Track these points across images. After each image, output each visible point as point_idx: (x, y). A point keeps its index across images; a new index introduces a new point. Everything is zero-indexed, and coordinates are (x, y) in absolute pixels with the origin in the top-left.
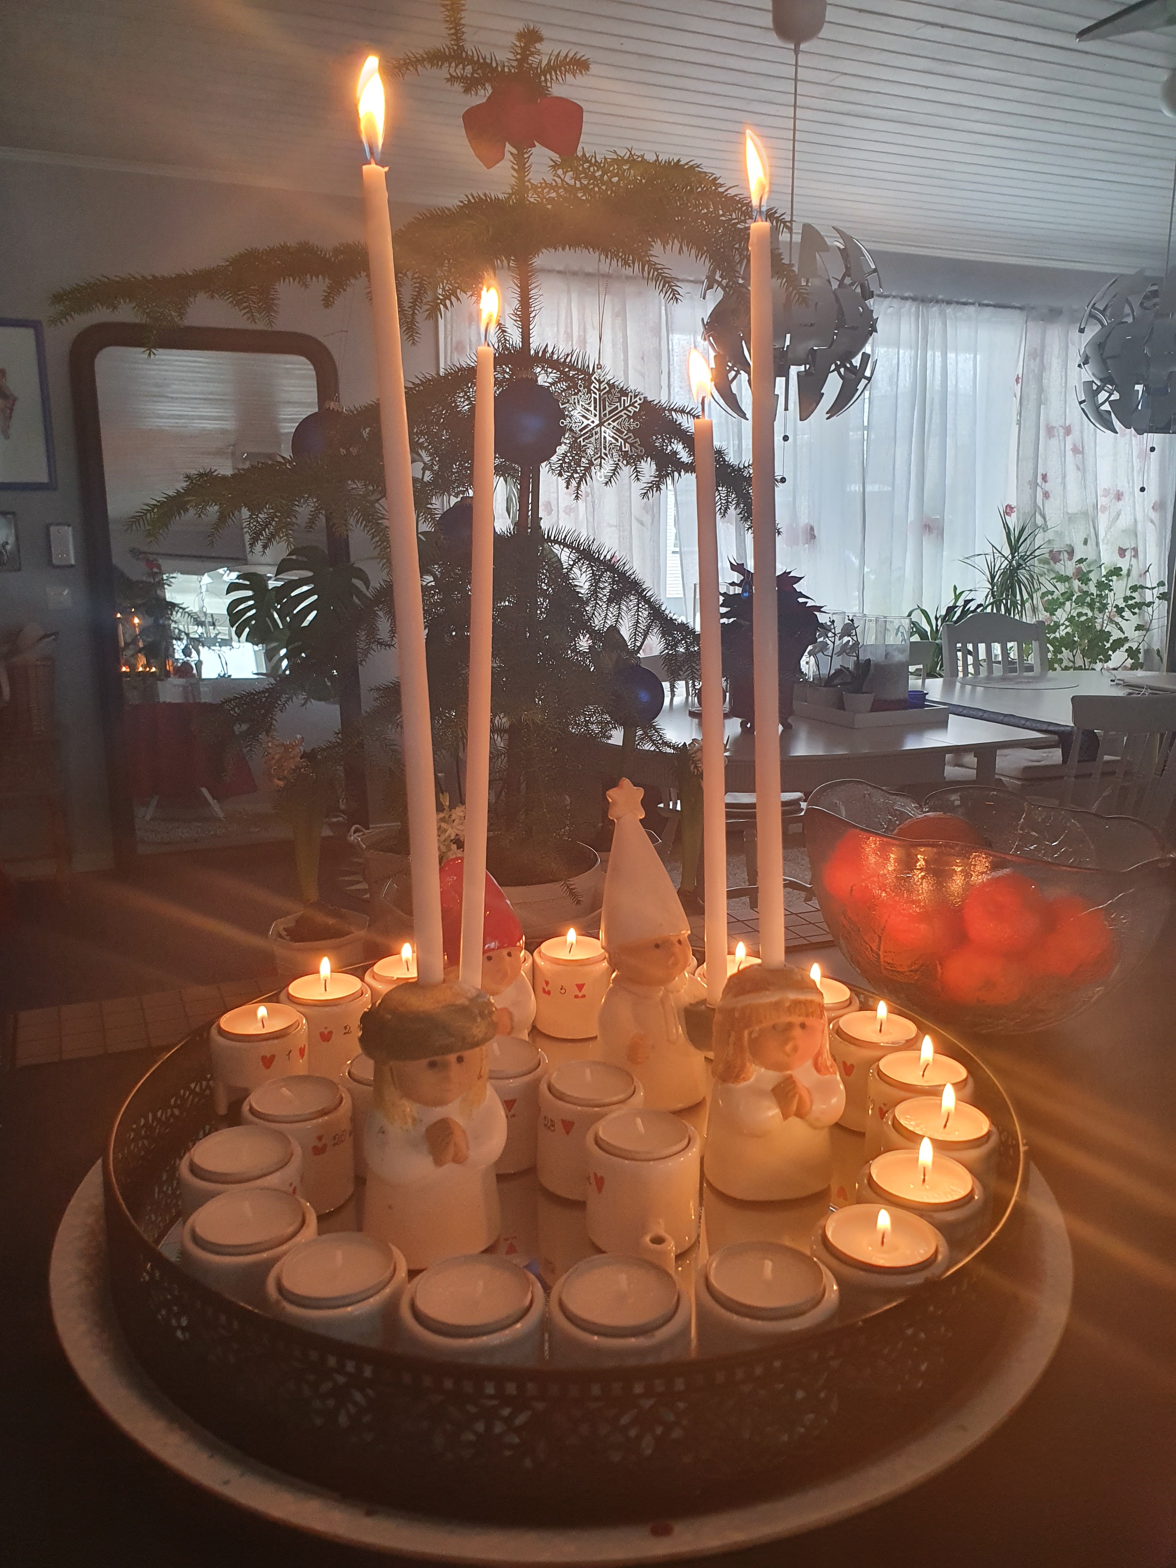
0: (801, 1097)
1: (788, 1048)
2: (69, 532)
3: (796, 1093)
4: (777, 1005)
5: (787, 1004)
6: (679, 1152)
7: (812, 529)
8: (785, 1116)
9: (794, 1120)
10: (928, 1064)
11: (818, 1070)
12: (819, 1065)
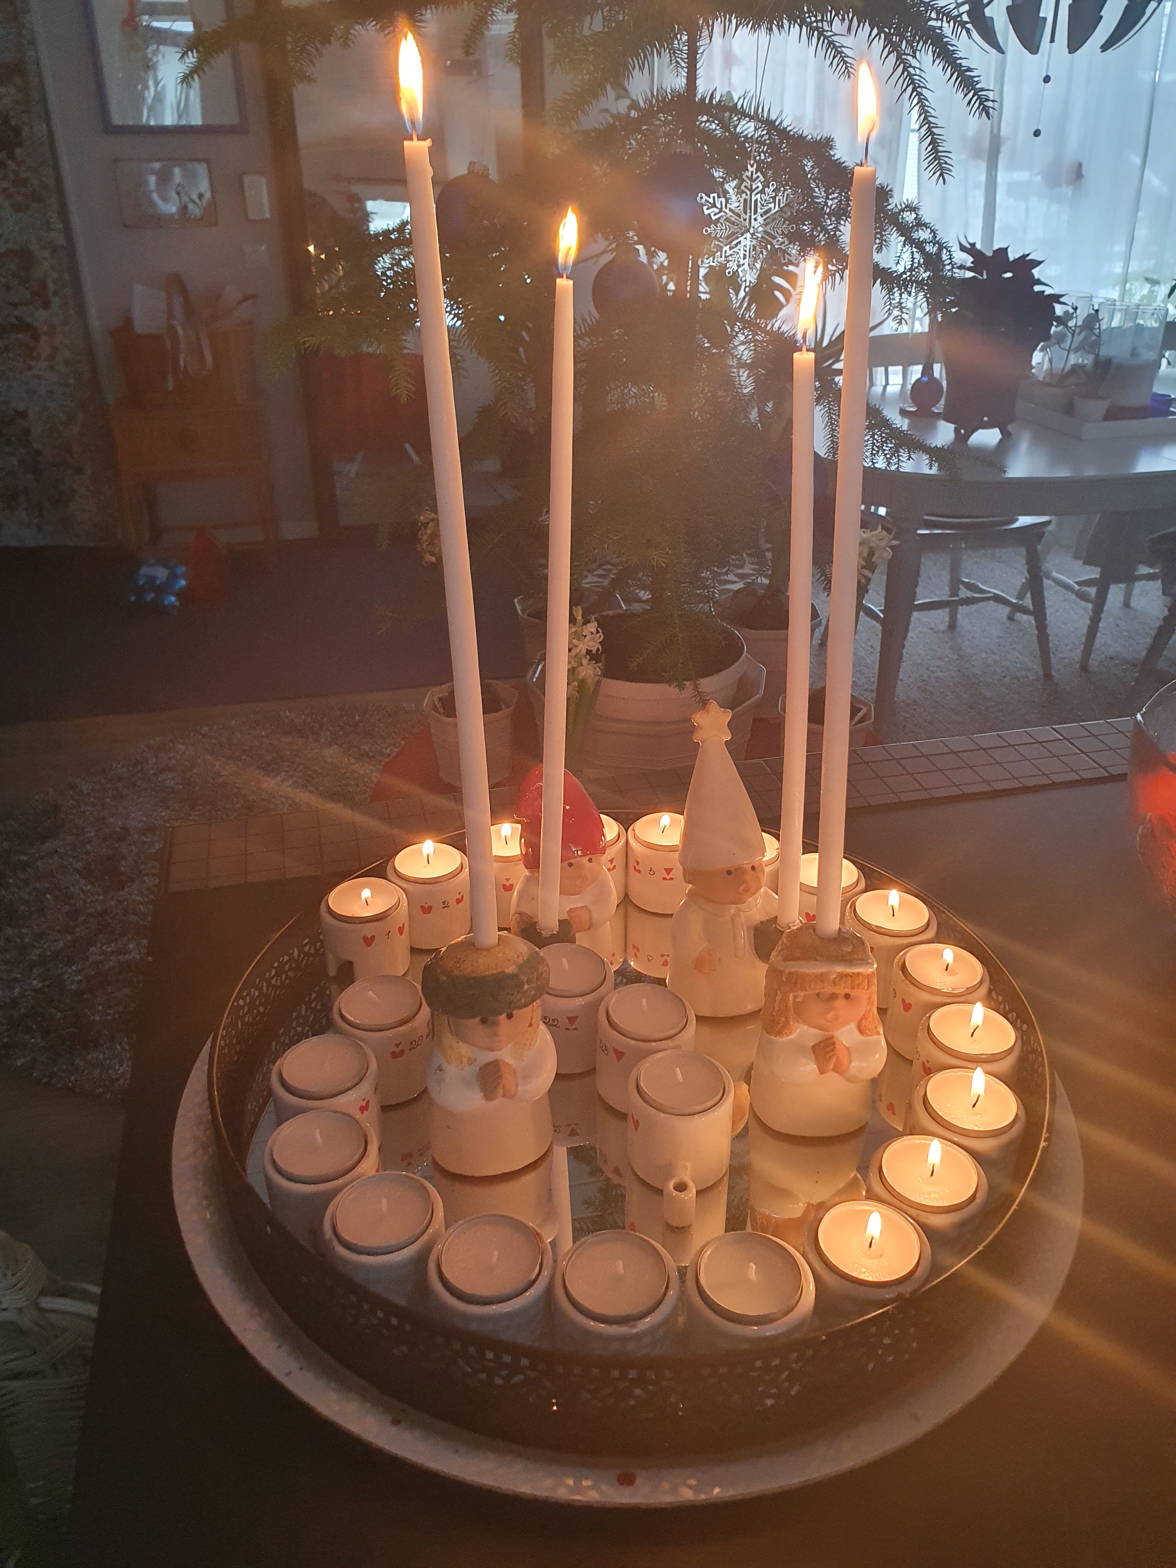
0: (838, 1060)
1: (830, 1016)
2: (262, 183)
3: (835, 1054)
4: (822, 977)
5: (833, 977)
6: (711, 1107)
7: (1080, 166)
8: (822, 1072)
9: (831, 1075)
10: (978, 1027)
11: (861, 1031)
12: (862, 1027)
